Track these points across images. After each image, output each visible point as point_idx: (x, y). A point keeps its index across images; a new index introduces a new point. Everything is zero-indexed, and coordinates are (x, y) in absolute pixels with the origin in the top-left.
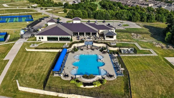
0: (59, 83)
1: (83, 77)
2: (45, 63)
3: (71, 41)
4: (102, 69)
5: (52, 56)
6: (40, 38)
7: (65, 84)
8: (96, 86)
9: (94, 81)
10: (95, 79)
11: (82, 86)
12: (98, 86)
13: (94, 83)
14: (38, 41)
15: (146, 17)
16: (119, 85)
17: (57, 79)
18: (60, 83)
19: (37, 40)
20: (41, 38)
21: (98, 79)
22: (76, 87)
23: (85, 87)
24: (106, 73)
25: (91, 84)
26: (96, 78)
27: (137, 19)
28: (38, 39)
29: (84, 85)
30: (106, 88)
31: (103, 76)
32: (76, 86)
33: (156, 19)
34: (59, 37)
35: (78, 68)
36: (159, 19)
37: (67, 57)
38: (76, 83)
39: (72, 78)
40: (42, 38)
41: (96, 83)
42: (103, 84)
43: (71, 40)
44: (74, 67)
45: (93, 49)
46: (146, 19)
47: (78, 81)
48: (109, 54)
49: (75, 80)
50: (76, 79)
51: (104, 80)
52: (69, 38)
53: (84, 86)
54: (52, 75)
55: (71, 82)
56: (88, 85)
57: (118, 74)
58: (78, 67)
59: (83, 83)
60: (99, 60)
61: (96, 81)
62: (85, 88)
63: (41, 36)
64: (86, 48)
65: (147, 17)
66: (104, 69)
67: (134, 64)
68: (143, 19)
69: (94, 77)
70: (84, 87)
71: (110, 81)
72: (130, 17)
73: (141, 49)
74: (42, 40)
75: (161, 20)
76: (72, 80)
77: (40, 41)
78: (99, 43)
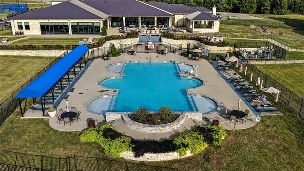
0: (36, 142)
1: (134, 118)
2: (12, 82)
3: (102, 34)
4: (196, 94)
5: (41, 66)
6: (20, 27)
7: (59, 145)
8: (189, 154)
9: (178, 135)
10: (179, 126)
11: (128, 155)
12: (197, 152)
13: (178, 141)
14: (16, 33)
15: (269, 3)
16: (277, 146)
17: (32, 128)
18: (40, 143)
19: (14, 33)
20: (24, 27)
21: (193, 125)
22: (103, 159)
23: (141, 159)
24: (213, 107)
25: (166, 145)
26: (182, 122)
27: (252, 7)
28: (15, 29)
29: (134, 150)
30: (232, 163)
31: (207, 116)
32: (101, 155)
33: (290, 8)
34: (70, 23)
35: (117, 93)
36: (295, 8)
37: (87, 67)
38: (102, 141)
39: (91, 123)
40: (28, 28)
41: (187, 140)
42: (215, 143)
43: (105, 33)
44: (102, 91)
45: (162, 52)
46: (269, 8)
47: (111, 134)
48: (208, 60)
49: (98, 131)
50: (103, 128)
51: (215, 127)
52: (99, 27)
53: (136, 156)
54: (17, 115)
55: (83, 139)
56: (155, 152)
57: (259, 107)
58: (118, 90)
59: (133, 141)
60: (184, 73)
61: (187, 132)
62: (142, 164)
63: (23, 22)
64: (144, 49)
65: (271, 4)
66: (203, 96)
67: (294, 81)
68: (262, 8)
69: (175, 118)
70: (134, 159)
71: (238, 133)
72: (234, 4)
73: (291, 50)
74: (26, 32)
75: (300, 10)
76: (87, 129)
77: (21, 33)
78: (177, 39)
